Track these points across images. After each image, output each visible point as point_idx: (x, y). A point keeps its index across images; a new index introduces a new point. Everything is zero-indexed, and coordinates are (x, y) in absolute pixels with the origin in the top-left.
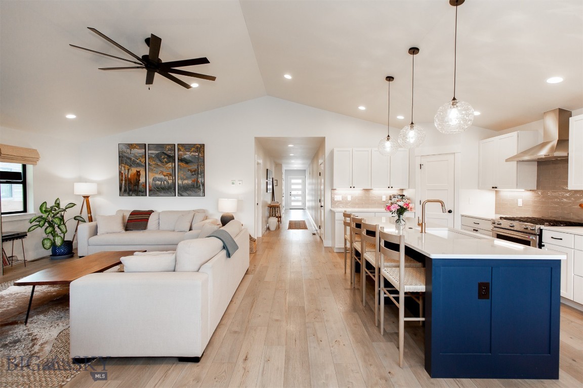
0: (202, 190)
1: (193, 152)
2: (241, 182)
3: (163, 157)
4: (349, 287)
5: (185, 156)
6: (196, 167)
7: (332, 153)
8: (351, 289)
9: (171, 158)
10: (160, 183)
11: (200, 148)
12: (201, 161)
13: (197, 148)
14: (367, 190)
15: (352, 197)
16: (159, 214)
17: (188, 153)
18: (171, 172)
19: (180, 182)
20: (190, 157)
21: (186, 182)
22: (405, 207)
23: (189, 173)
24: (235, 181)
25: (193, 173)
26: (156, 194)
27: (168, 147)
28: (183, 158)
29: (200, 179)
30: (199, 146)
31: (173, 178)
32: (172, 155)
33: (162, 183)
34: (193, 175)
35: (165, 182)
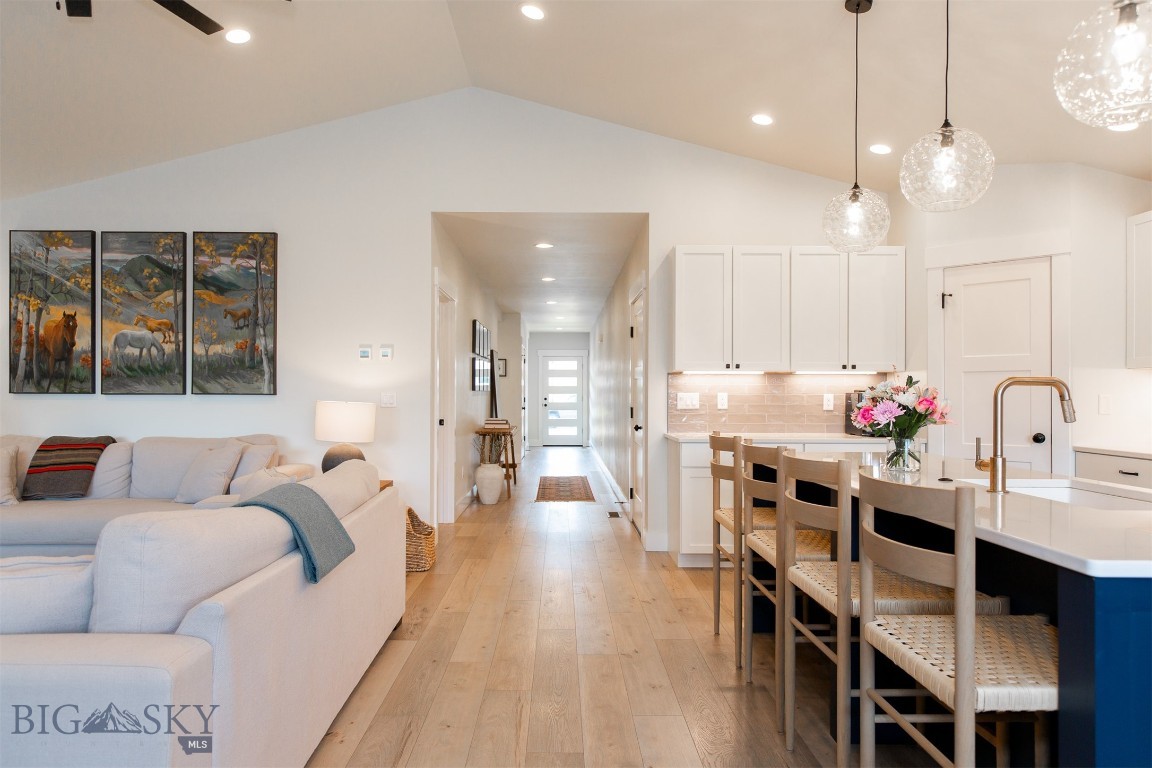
0: (267, 377)
1: (242, 257)
2: (389, 351)
3: (146, 272)
4: (732, 682)
5: (216, 270)
6: (249, 304)
7: (669, 263)
8: (738, 689)
9: (174, 277)
11: (264, 246)
12: (265, 286)
13: (254, 245)
14: (775, 376)
15: (730, 398)
16: (132, 448)
17: (226, 260)
18: (173, 318)
19: (200, 350)
20: (232, 271)
21: (217, 349)
22: (921, 409)
23: (229, 322)
24: (370, 346)
25: (241, 322)
26: (124, 385)
27: (163, 242)
28: (209, 275)
29: (263, 342)
30: (261, 239)
31: (177, 337)
32: (175, 267)
33: (145, 351)
34: (241, 328)
35: (154, 351)
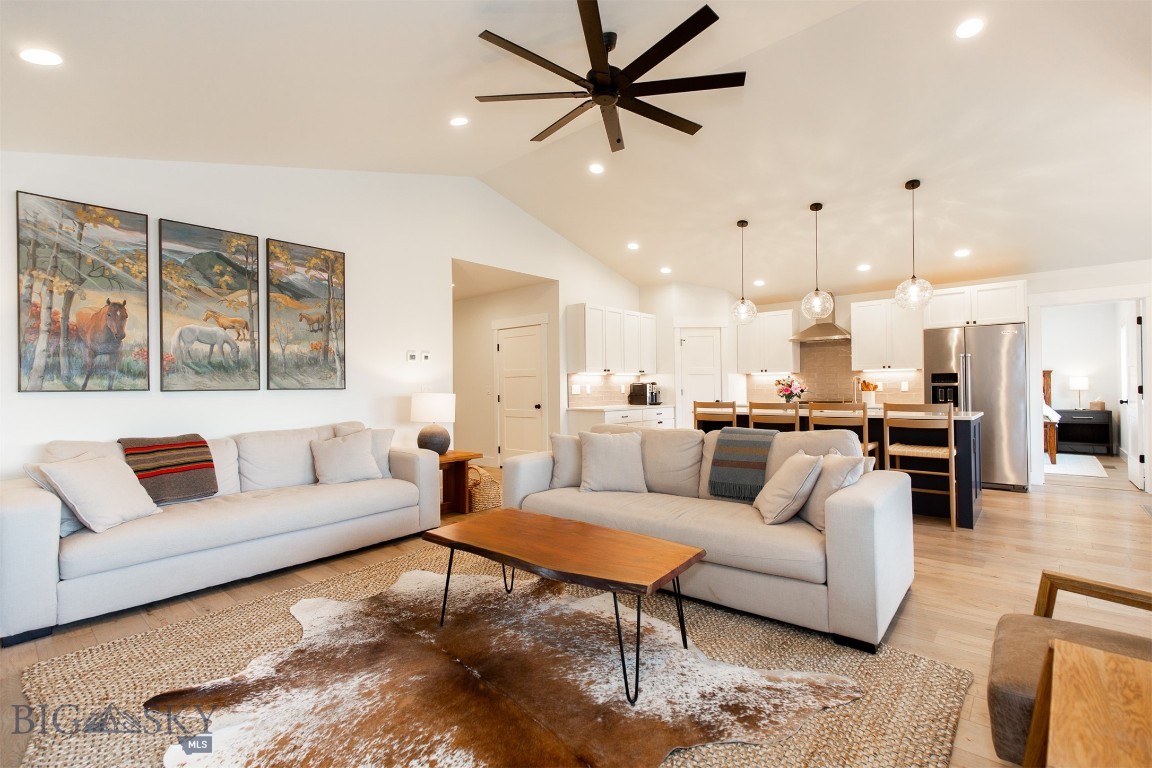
0: (339, 373)
1: (315, 268)
2: (428, 356)
5: (292, 278)
6: (323, 311)
10: (207, 348)
11: (334, 262)
12: (335, 297)
13: (326, 260)
15: (591, 388)
16: (236, 442)
17: (301, 270)
18: (247, 318)
19: (276, 349)
20: (306, 280)
21: (294, 348)
23: (304, 325)
25: (315, 326)
27: (235, 242)
28: (285, 280)
29: (335, 344)
30: (332, 256)
31: (252, 335)
32: (249, 269)
33: (216, 348)
34: (316, 331)
35: (227, 347)
